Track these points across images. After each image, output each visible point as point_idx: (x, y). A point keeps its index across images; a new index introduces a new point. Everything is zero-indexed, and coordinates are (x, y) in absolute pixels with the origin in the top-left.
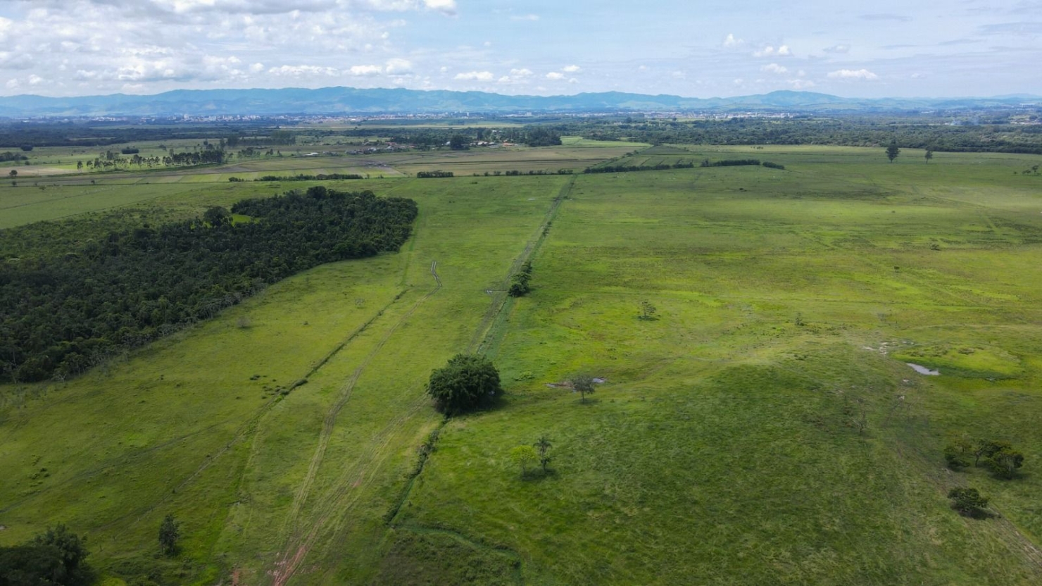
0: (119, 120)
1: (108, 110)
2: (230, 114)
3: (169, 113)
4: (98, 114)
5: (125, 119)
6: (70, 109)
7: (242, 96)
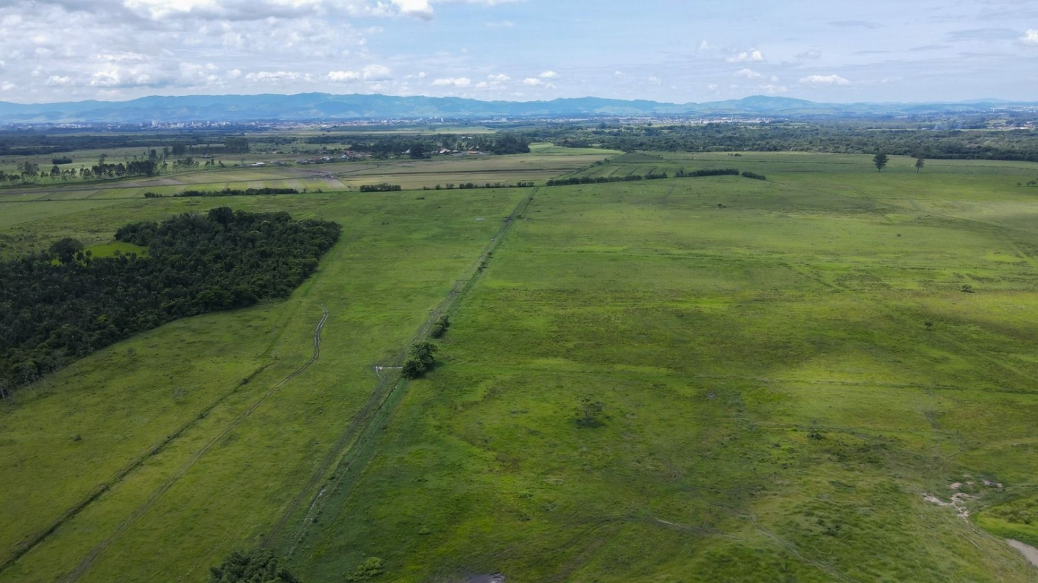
0: (84, 126)
2: (198, 120)
3: (136, 120)
4: (64, 122)
5: (89, 126)
6: (39, 115)
7: (218, 102)
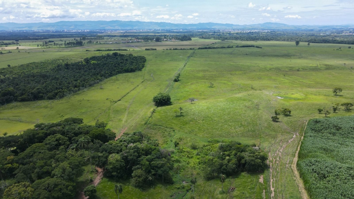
0: (43, 31)
1: (38, 28)
2: (80, 29)
3: (59, 29)
4: (35, 29)
5: (45, 31)
6: (26, 27)
7: (83, 23)
